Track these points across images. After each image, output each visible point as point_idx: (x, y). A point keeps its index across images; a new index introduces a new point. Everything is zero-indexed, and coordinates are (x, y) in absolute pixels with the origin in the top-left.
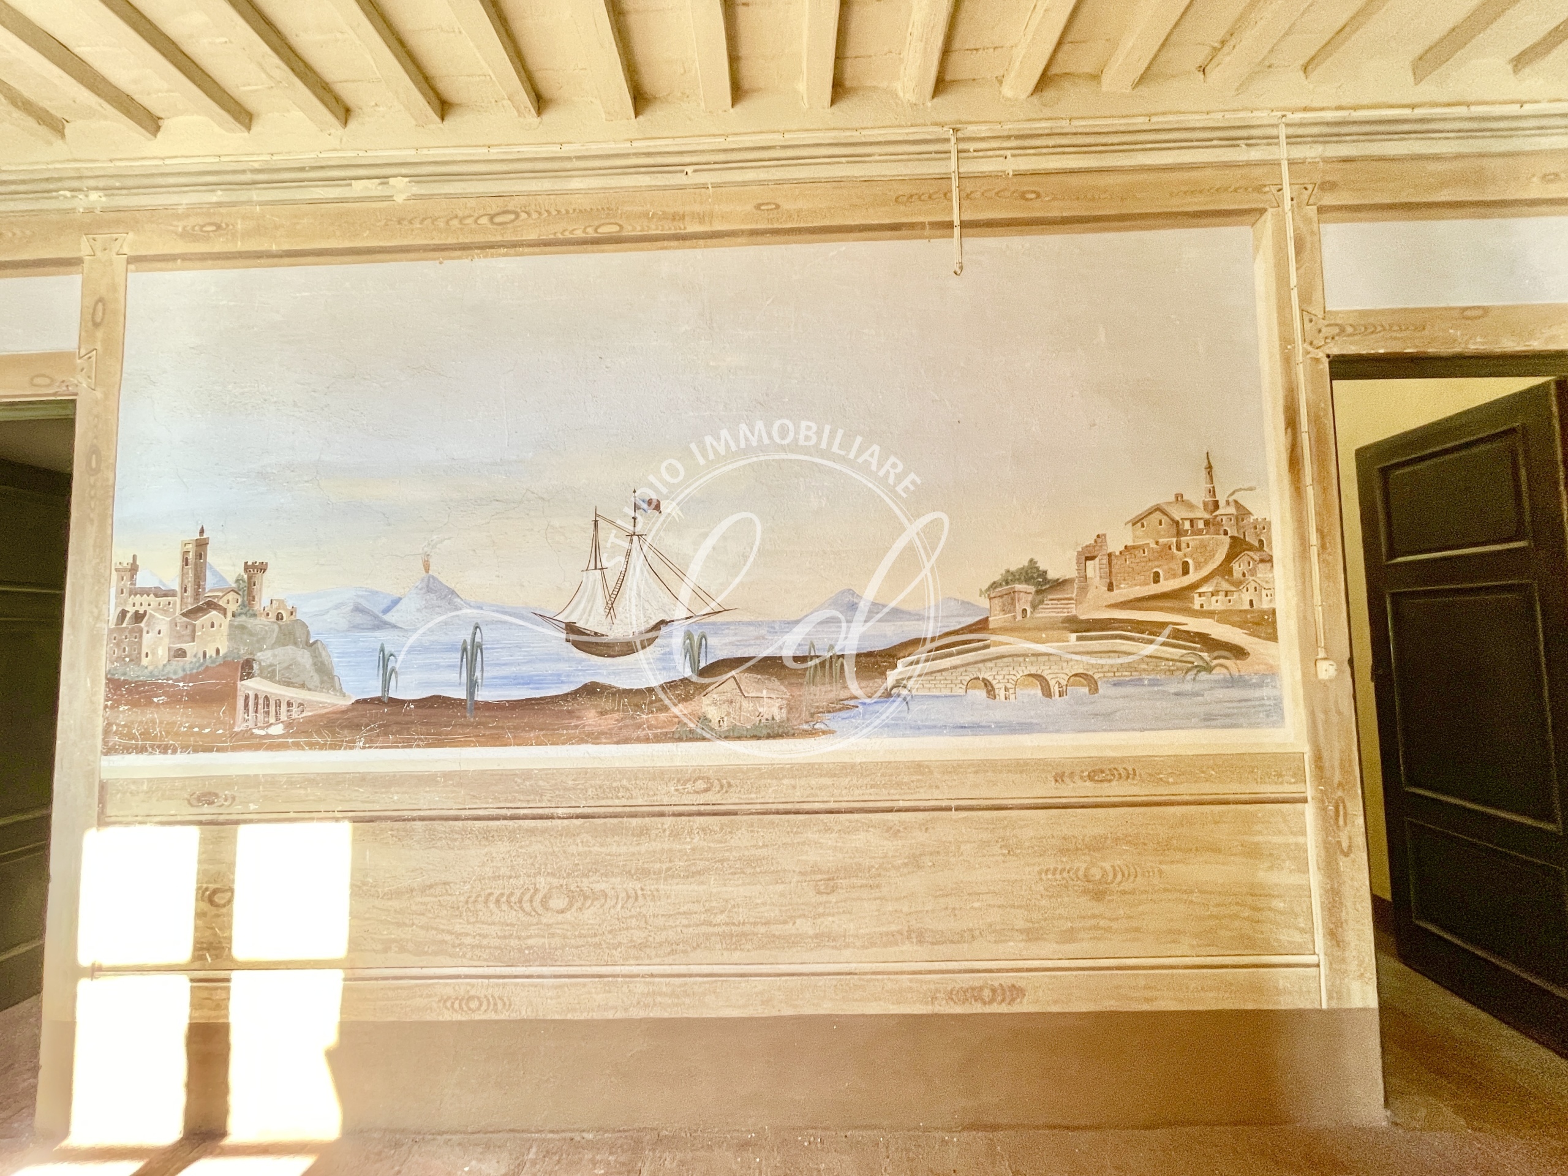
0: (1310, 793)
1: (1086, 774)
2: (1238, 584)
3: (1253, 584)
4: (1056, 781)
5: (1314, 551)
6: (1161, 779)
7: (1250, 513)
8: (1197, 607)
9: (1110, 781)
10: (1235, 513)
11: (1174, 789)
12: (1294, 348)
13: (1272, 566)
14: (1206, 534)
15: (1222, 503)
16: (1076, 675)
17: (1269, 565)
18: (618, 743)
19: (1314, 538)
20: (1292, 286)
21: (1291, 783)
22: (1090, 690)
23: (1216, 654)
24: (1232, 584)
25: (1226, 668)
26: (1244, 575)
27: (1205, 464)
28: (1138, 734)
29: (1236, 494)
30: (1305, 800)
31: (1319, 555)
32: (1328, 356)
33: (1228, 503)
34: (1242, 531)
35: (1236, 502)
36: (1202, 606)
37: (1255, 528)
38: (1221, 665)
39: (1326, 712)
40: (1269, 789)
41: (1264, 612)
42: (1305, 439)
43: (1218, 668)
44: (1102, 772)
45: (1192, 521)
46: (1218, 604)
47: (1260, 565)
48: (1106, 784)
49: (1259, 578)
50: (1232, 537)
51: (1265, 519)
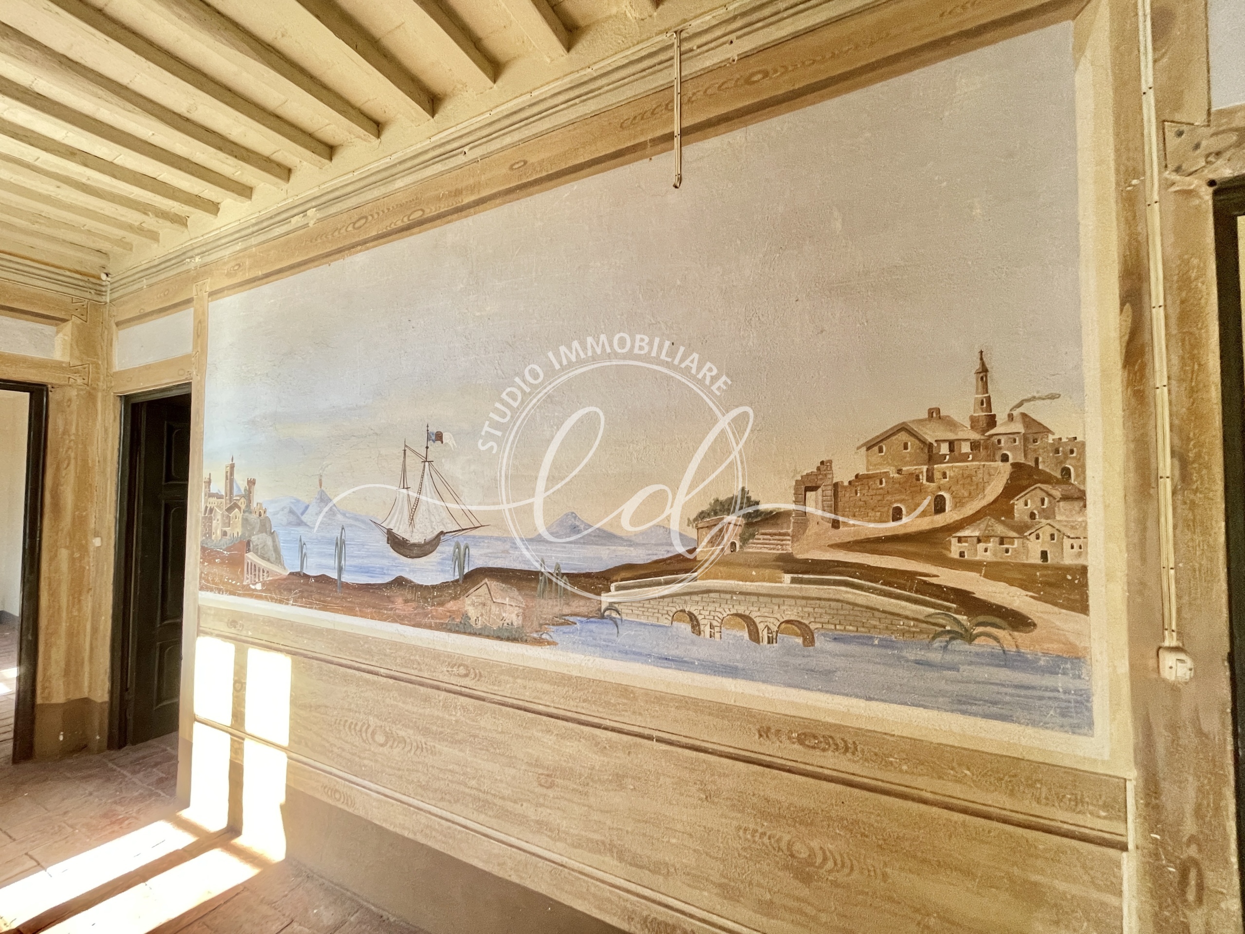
0: (1131, 839)
1: (794, 735)
2: (1021, 529)
3: (1048, 530)
4: (761, 736)
5: (1166, 488)
6: (891, 763)
7: (1049, 431)
8: (954, 554)
9: (824, 750)
10: (1023, 431)
11: (908, 780)
12: (1143, 182)
13: (1085, 506)
14: (972, 460)
15: (1001, 418)
16: (787, 622)
17: (1077, 505)
18: (414, 626)
19: (1166, 465)
20: (1144, 88)
21: (1099, 817)
22: (805, 640)
23: (981, 619)
24: (1013, 528)
25: (996, 639)
26: (1032, 516)
27: (978, 366)
28: (862, 703)
29: (1026, 404)
30: (1124, 848)
31: (1174, 493)
32: (1212, 183)
33: (1011, 417)
34: (1031, 456)
35: (1024, 416)
36: (962, 554)
37: (1057, 451)
38: (989, 635)
39: (1174, 728)
40: (1061, 816)
41: (1068, 569)
42: (1158, 318)
43: (983, 638)
44: (815, 737)
45: (951, 443)
46: (987, 553)
47: (1062, 504)
48: (818, 752)
49: (1060, 521)
50: (1014, 465)
51: (1075, 438)
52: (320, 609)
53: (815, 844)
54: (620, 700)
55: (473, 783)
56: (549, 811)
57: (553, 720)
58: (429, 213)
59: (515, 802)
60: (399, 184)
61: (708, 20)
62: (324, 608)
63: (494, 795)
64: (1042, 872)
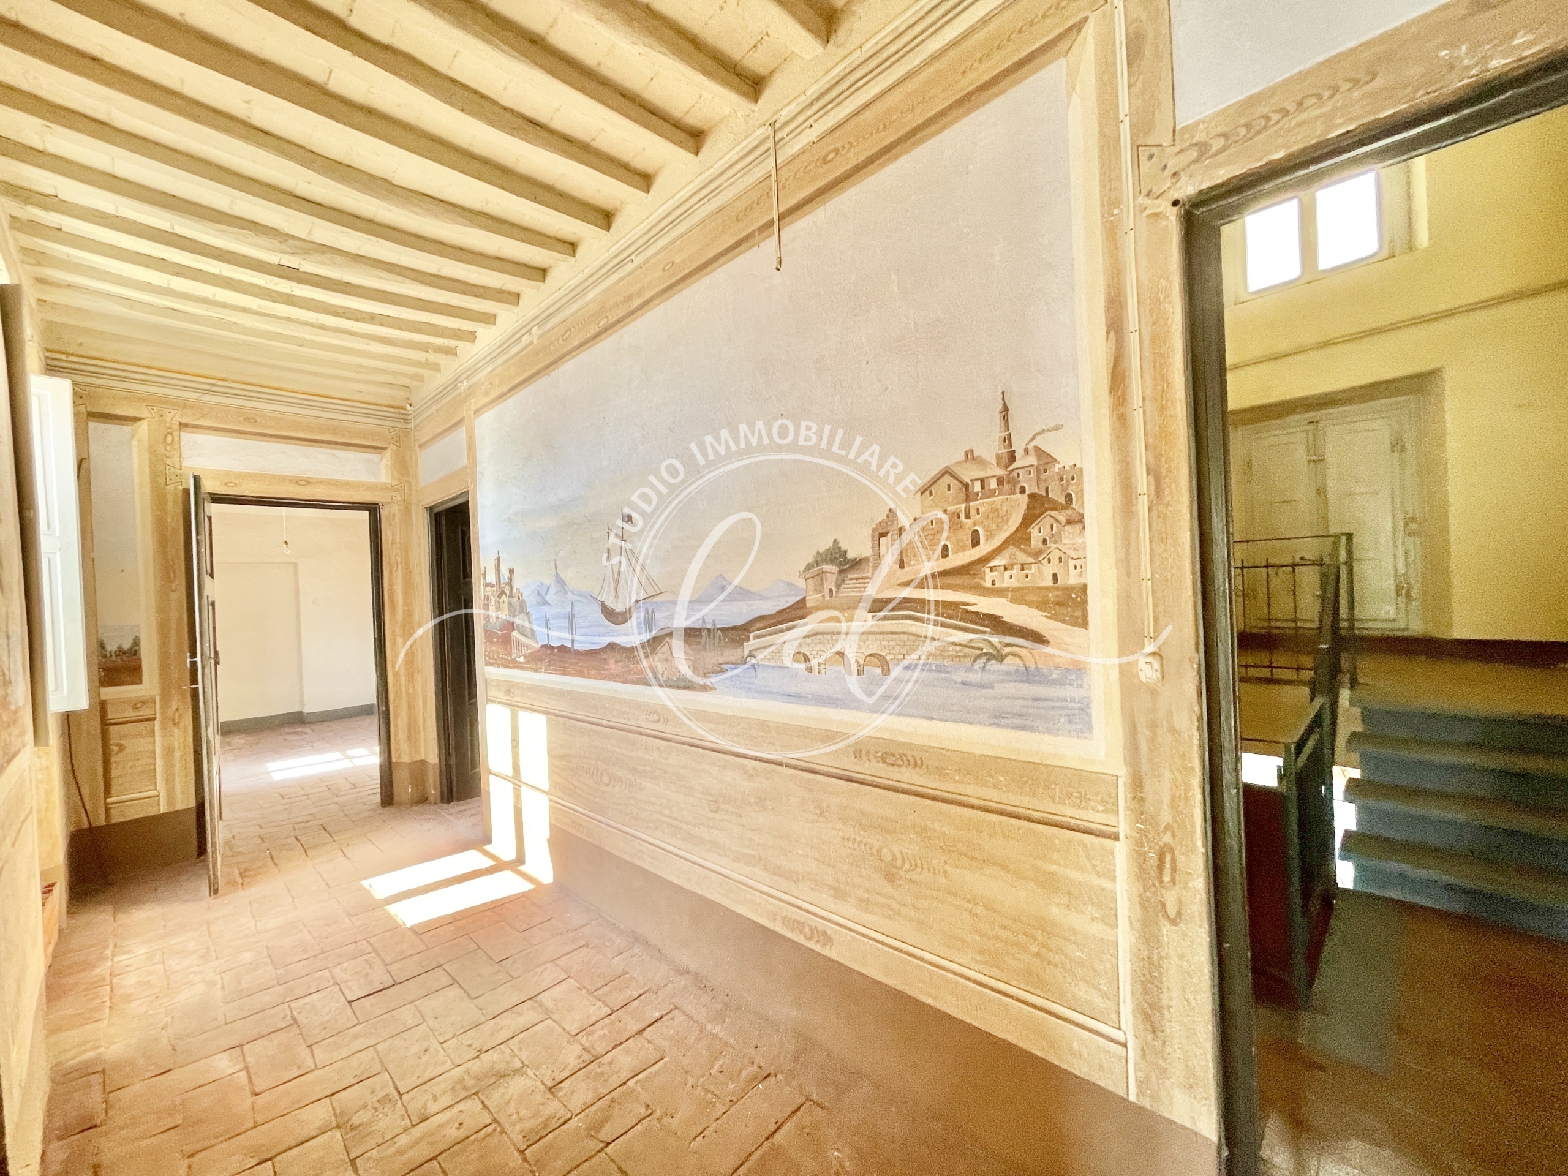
0: (1123, 829)
1: (879, 754)
4: (856, 757)
5: (1144, 504)
6: (947, 774)
7: (1054, 461)
9: (899, 766)
10: (1035, 463)
11: (959, 788)
12: (1122, 210)
13: (1084, 528)
15: (1019, 453)
18: (623, 682)
19: (1142, 482)
20: (1122, 117)
21: (1098, 811)
27: (1000, 406)
28: (925, 723)
29: (1038, 438)
30: (1116, 838)
31: (1150, 509)
32: (1177, 203)
33: (1027, 451)
34: (1043, 486)
35: (1037, 448)
37: (1062, 479)
39: (1153, 726)
40: (1069, 812)
41: (1072, 589)
42: (1133, 342)
44: (893, 755)
48: (896, 769)
51: (1075, 465)
52: (562, 674)
53: (896, 849)
54: (761, 734)
55: (667, 812)
56: (717, 832)
57: (716, 754)
58: (612, 319)
59: (695, 826)
60: (591, 295)
61: (793, 108)
62: (564, 674)
63: (681, 821)
64: (1058, 864)
